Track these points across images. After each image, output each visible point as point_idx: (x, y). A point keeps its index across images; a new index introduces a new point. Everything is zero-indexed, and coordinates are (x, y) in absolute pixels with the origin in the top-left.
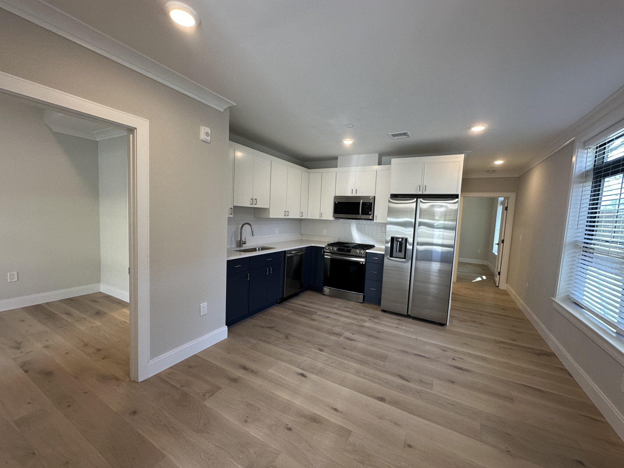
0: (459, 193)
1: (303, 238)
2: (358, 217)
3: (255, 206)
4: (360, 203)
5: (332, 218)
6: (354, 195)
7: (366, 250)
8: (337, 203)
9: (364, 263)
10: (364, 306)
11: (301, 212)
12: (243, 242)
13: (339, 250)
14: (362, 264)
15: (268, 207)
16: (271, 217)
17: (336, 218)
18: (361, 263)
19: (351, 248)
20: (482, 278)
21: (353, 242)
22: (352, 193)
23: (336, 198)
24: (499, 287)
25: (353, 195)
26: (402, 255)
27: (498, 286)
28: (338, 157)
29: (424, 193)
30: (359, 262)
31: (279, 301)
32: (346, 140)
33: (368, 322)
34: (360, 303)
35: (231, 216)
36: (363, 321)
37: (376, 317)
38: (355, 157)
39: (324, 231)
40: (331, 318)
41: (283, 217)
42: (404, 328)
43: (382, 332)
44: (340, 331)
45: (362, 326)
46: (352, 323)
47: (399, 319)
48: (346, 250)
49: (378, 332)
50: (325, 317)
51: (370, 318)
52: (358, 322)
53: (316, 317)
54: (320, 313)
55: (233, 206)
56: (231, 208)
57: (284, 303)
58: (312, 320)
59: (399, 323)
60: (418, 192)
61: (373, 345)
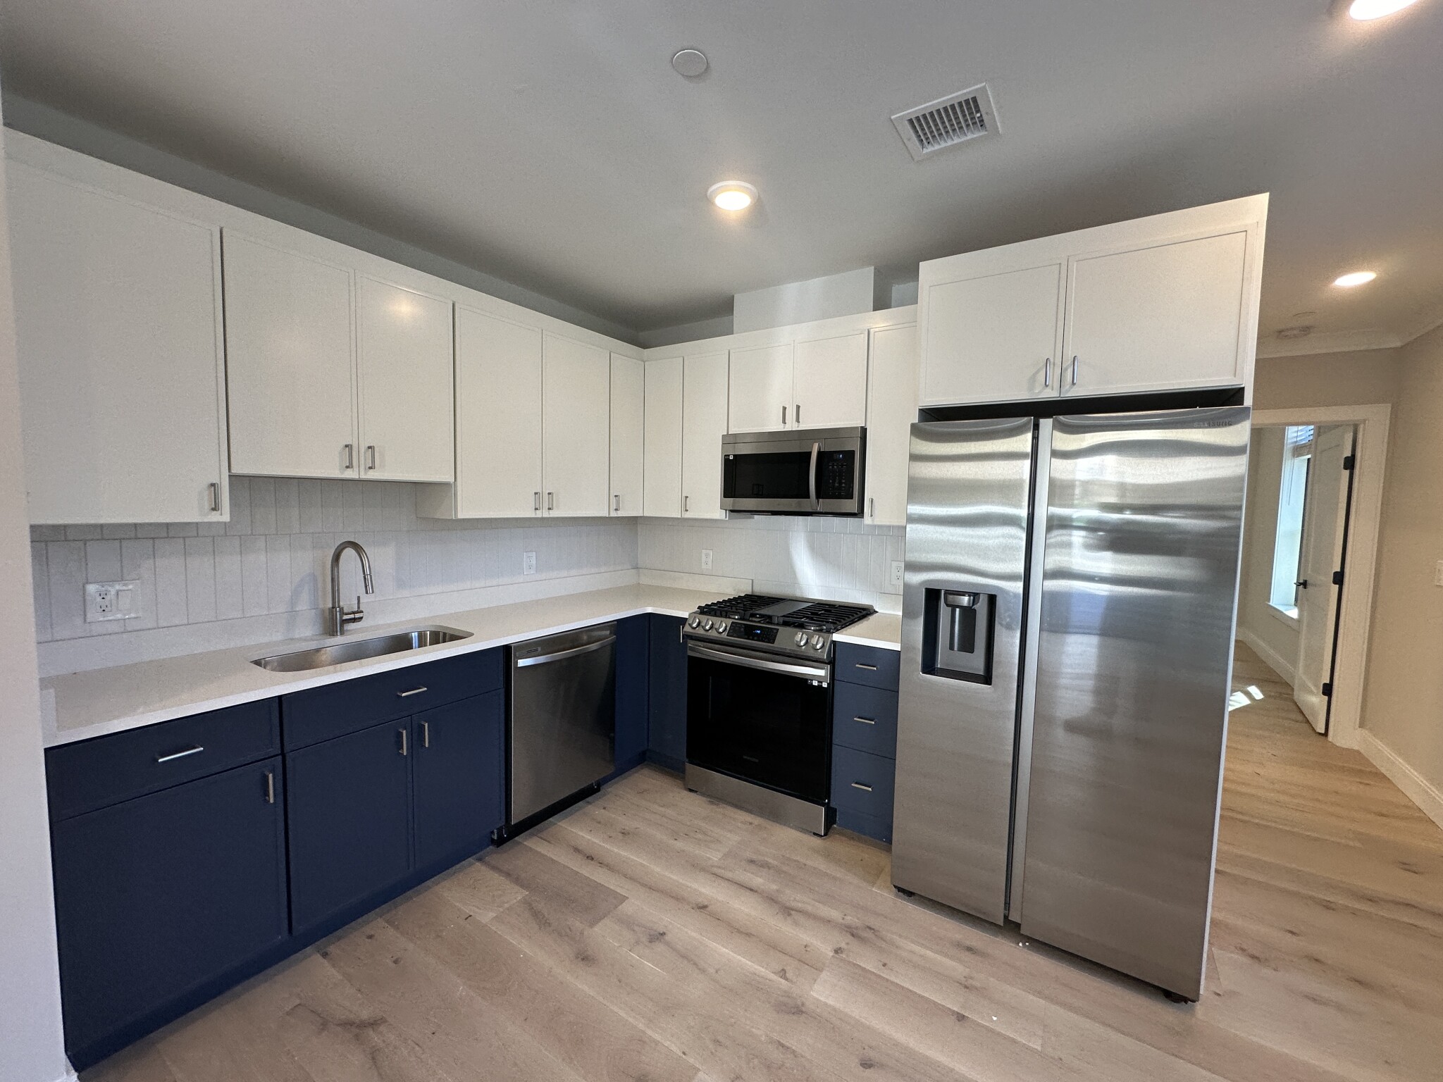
0: (1246, 379)
1: (645, 580)
2: (805, 504)
3: (372, 475)
4: (810, 453)
5: (719, 514)
6: (791, 426)
7: (829, 632)
8: (731, 458)
9: (825, 685)
10: (828, 856)
11: (613, 494)
12: (342, 613)
13: (734, 630)
14: (820, 687)
15: (446, 477)
16: (463, 514)
17: (732, 511)
18: (815, 683)
19: (778, 624)
20: (1248, 694)
21: (798, 594)
22: (784, 422)
23: (729, 440)
24: (1330, 738)
25: (788, 428)
26: (975, 662)
27: (1326, 734)
28: (733, 296)
29: (1067, 391)
30: (807, 680)
31: (495, 837)
32: (727, 189)
33: (824, 975)
34: (815, 834)
35: (215, 517)
36: (808, 962)
37: (868, 934)
38: (791, 291)
39: (703, 556)
40: (668, 944)
41: (529, 513)
42: (995, 1019)
43: (882, 1066)
44: (684, 1053)
45: (795, 1009)
46: (754, 985)
47: (969, 949)
48: (759, 632)
49: (867, 1064)
50: (644, 939)
51: (843, 941)
52: (783, 974)
53: (605, 935)
54: (637, 905)
55: (234, 478)
56: (213, 485)
57: (519, 843)
58: (585, 958)
59: (970, 982)
60: (1040, 392)
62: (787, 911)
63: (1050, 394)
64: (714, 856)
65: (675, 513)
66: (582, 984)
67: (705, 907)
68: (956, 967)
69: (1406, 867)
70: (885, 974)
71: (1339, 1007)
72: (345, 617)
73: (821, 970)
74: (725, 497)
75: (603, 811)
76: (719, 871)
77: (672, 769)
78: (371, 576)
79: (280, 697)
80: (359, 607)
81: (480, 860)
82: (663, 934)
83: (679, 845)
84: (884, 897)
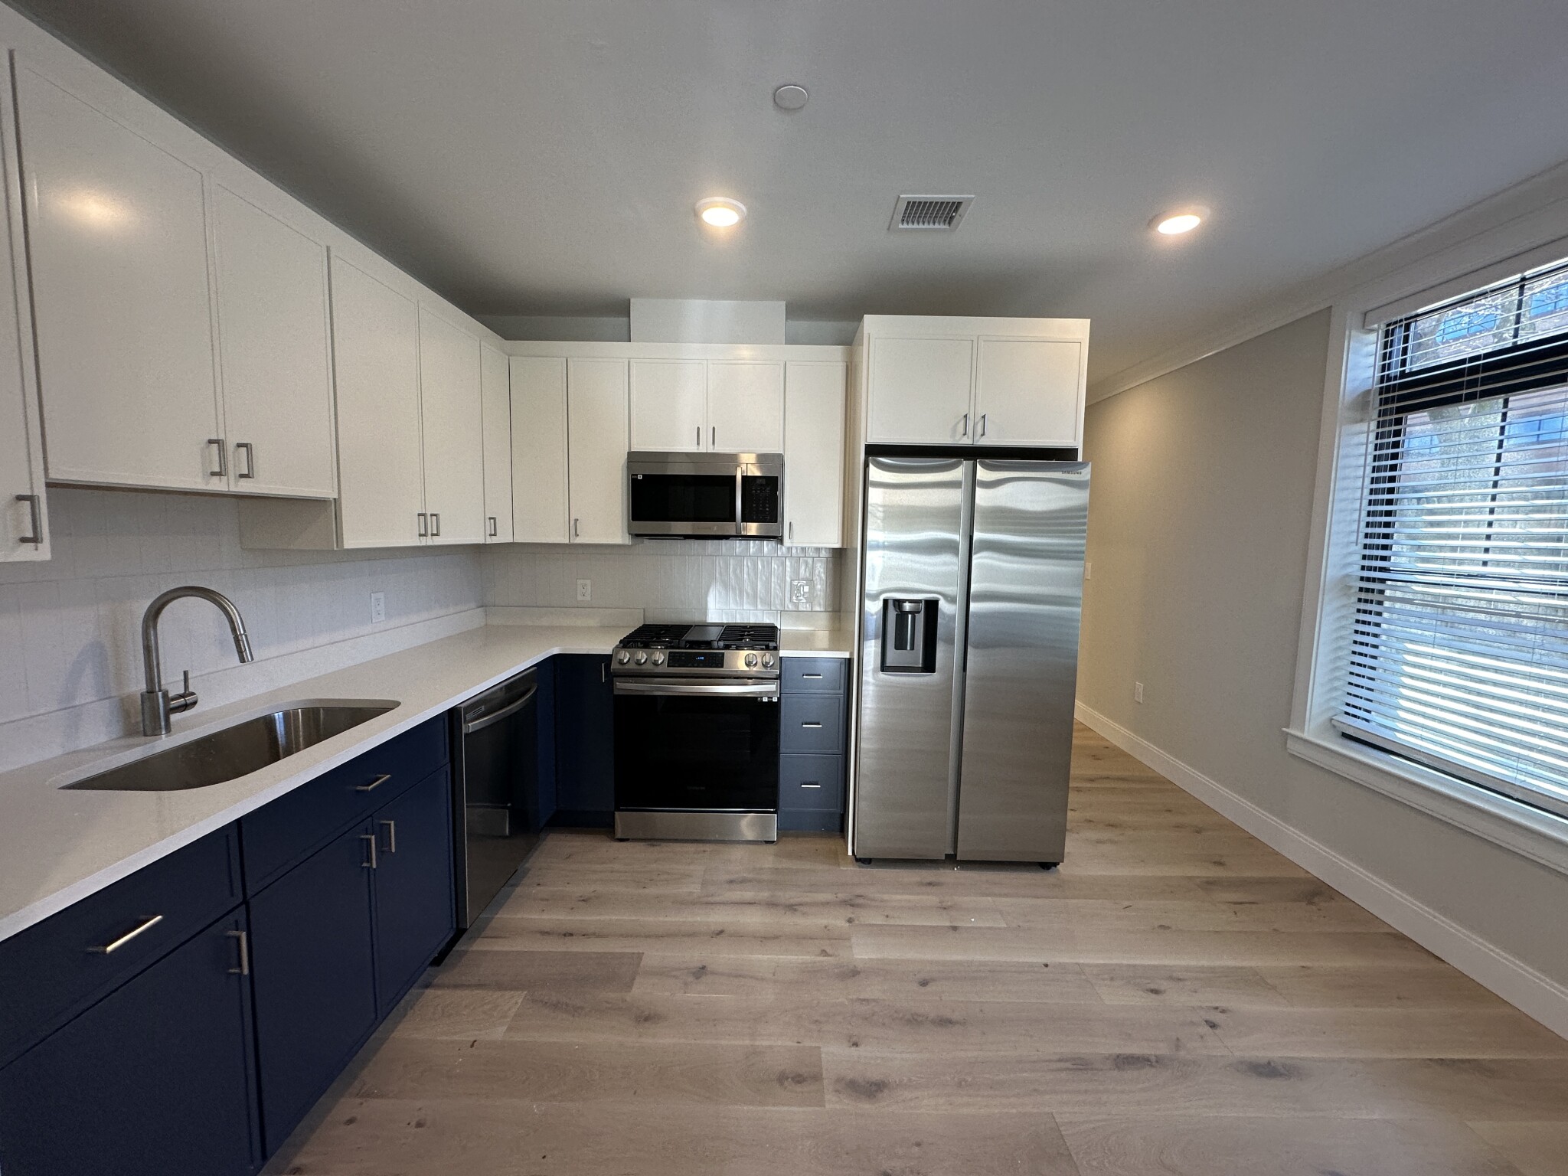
0: (1078, 443)
2: (728, 528)
3: (246, 487)
4: (734, 477)
5: (622, 539)
6: (705, 448)
8: (640, 477)
9: (775, 700)
10: (789, 856)
11: (488, 515)
12: (166, 698)
13: (673, 660)
14: (770, 702)
16: (349, 543)
17: (638, 535)
18: (765, 700)
19: (718, 649)
22: (698, 443)
23: (634, 458)
25: (702, 449)
26: (917, 656)
28: (630, 300)
29: (978, 441)
30: (757, 698)
31: (432, 957)
32: (713, 205)
33: (853, 940)
34: (767, 842)
35: (27, 553)
36: (836, 937)
37: (860, 901)
40: (713, 973)
42: (973, 920)
43: (933, 980)
44: (798, 1042)
45: (853, 973)
46: (810, 974)
47: (930, 884)
48: (703, 658)
49: (924, 983)
50: (691, 979)
51: (849, 912)
52: (824, 953)
53: (643, 991)
54: (654, 955)
55: (50, 485)
56: (24, 498)
57: (465, 952)
58: (647, 1018)
59: (944, 904)
60: (960, 439)
61: (963, 1083)
62: (792, 908)
63: (966, 441)
64: (693, 889)
65: (560, 538)
66: (662, 1039)
67: (721, 932)
68: (931, 898)
70: (891, 922)
72: (174, 704)
73: (849, 939)
74: (633, 520)
75: (539, 888)
76: (705, 900)
79: (239, 821)
80: (186, 687)
81: (427, 986)
82: (704, 968)
83: (652, 891)
84: (851, 871)
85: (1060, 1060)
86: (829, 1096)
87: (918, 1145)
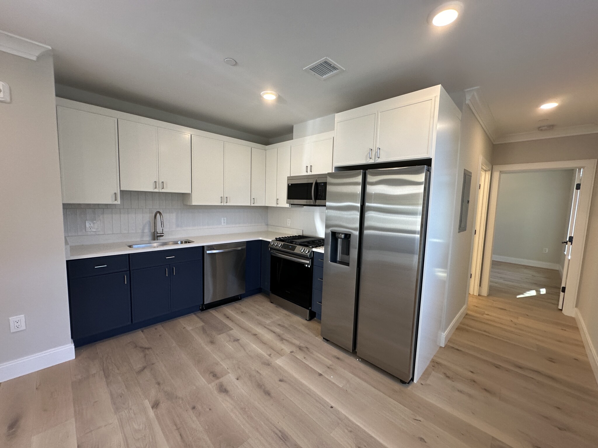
0: (433, 156)
1: (270, 230)
2: (311, 202)
3: (163, 191)
4: (313, 183)
5: (287, 206)
6: (309, 173)
7: (313, 248)
8: (290, 185)
9: (309, 266)
10: (306, 326)
11: (252, 198)
12: (157, 233)
13: (283, 246)
15: (189, 191)
16: (194, 203)
17: (289, 204)
18: (306, 266)
19: (296, 245)
20: (538, 291)
22: (307, 172)
23: (289, 178)
24: (563, 311)
27: (561, 310)
28: (293, 126)
29: (377, 160)
30: (304, 265)
31: (201, 308)
32: (267, 93)
33: (283, 358)
34: (306, 320)
35: (116, 203)
36: (280, 353)
37: (305, 349)
38: (310, 123)
39: (288, 221)
40: (239, 343)
41: (219, 204)
42: (332, 377)
43: (285, 382)
44: (228, 369)
45: (268, 364)
46: (259, 357)
47: (338, 358)
48: (291, 247)
49: (281, 381)
50: (232, 340)
51: (294, 349)
52: (270, 355)
53: (222, 338)
54: (236, 332)
55: (121, 191)
56: (115, 193)
57: (208, 311)
58: (212, 342)
59: (331, 367)
60: (369, 161)
61: (244, 409)
62: (282, 339)
63: (371, 161)
64: (268, 322)
65: (274, 205)
66: (208, 348)
67: (256, 335)
68: (329, 362)
69: (551, 360)
70: (304, 361)
71: (470, 396)
72: (158, 235)
74: (288, 199)
75: (240, 305)
76: (267, 326)
77: (266, 294)
78: (163, 222)
79: (129, 254)
80: (163, 232)
81: (195, 314)
82: (238, 340)
83: (259, 318)
84: (319, 340)
85: (280, 431)
86: (213, 384)
87: (210, 409)
